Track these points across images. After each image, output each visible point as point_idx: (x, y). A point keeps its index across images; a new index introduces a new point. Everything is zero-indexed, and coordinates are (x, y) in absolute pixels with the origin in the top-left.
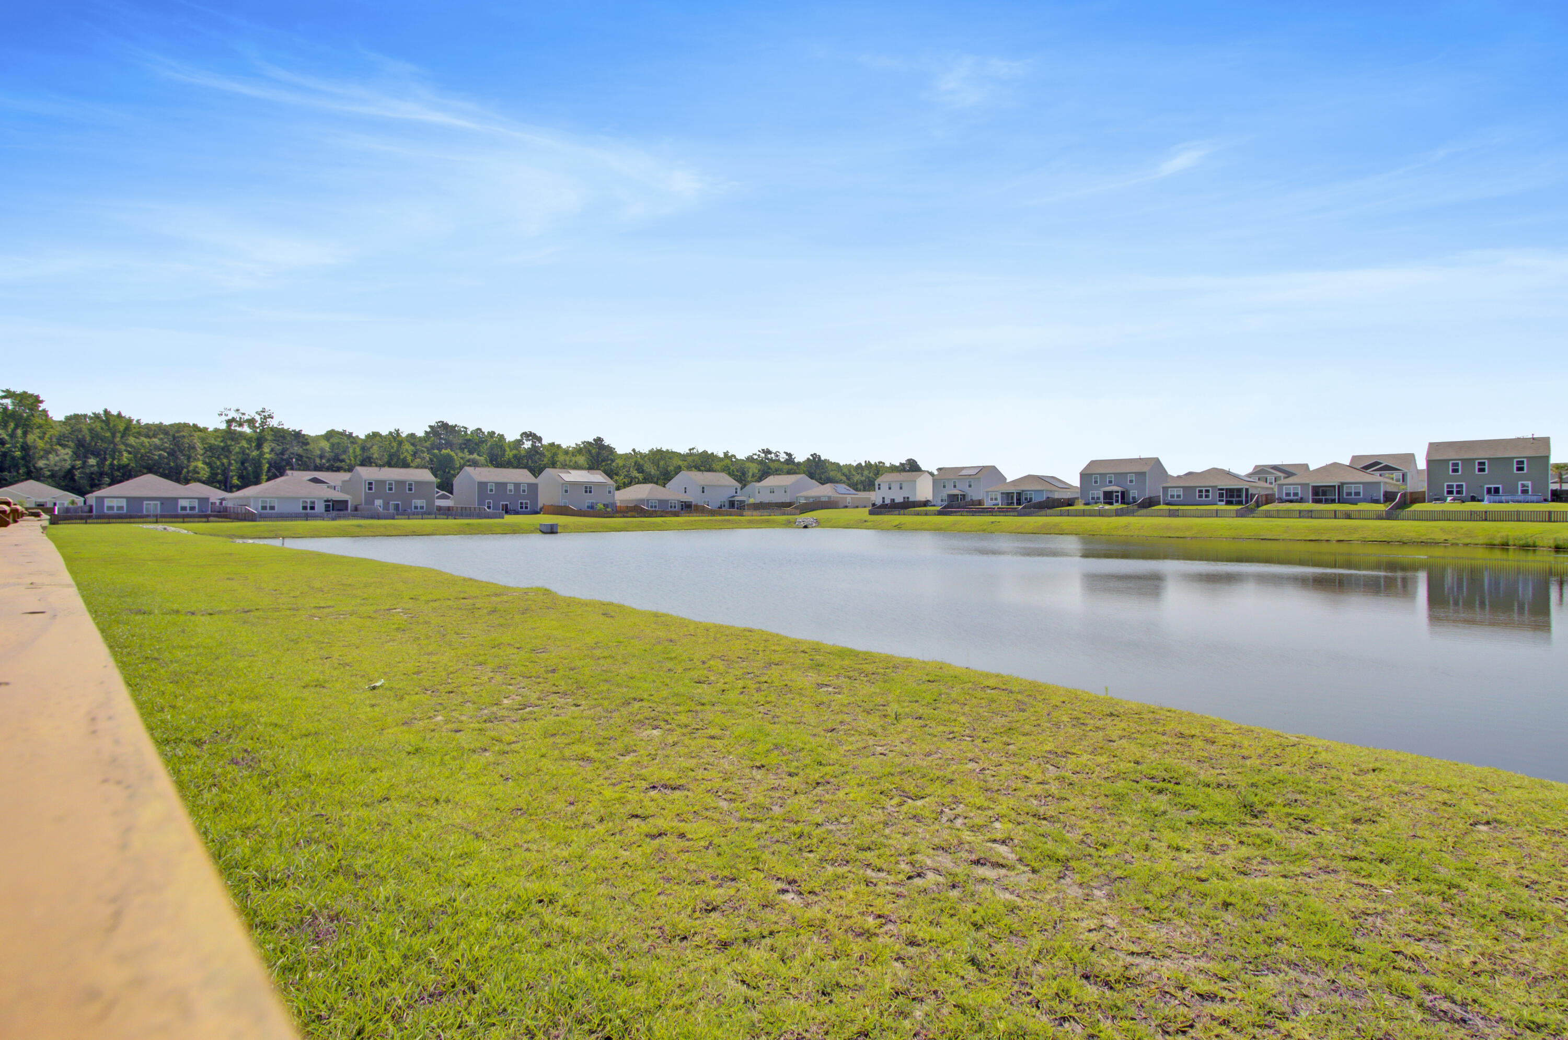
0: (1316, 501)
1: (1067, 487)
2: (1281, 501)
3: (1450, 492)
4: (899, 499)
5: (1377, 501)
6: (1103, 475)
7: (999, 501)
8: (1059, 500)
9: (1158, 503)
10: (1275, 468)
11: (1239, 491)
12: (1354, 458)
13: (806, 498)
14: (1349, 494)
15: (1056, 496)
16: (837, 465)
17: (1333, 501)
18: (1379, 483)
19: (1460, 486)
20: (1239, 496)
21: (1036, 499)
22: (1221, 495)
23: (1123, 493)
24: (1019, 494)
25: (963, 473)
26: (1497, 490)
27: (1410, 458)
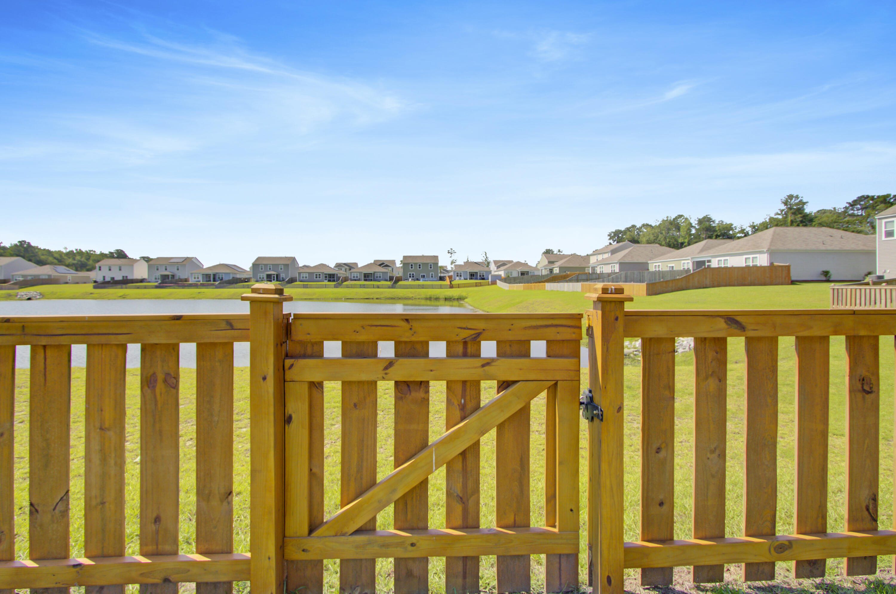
0: (365, 280)
1: (244, 271)
2: (352, 280)
3: (410, 277)
4: (119, 277)
5: (386, 280)
6: (266, 265)
7: (201, 279)
8: (240, 279)
9: (296, 281)
10: (345, 264)
11: (334, 275)
12: (375, 261)
13: (23, 276)
14: (377, 277)
15: (238, 276)
16: (49, 251)
17: (371, 280)
18: (387, 273)
19: (413, 274)
20: (333, 277)
21: (226, 278)
22: (326, 277)
23: (277, 275)
24: (214, 275)
25: (172, 261)
26: (424, 276)
27: (395, 262)
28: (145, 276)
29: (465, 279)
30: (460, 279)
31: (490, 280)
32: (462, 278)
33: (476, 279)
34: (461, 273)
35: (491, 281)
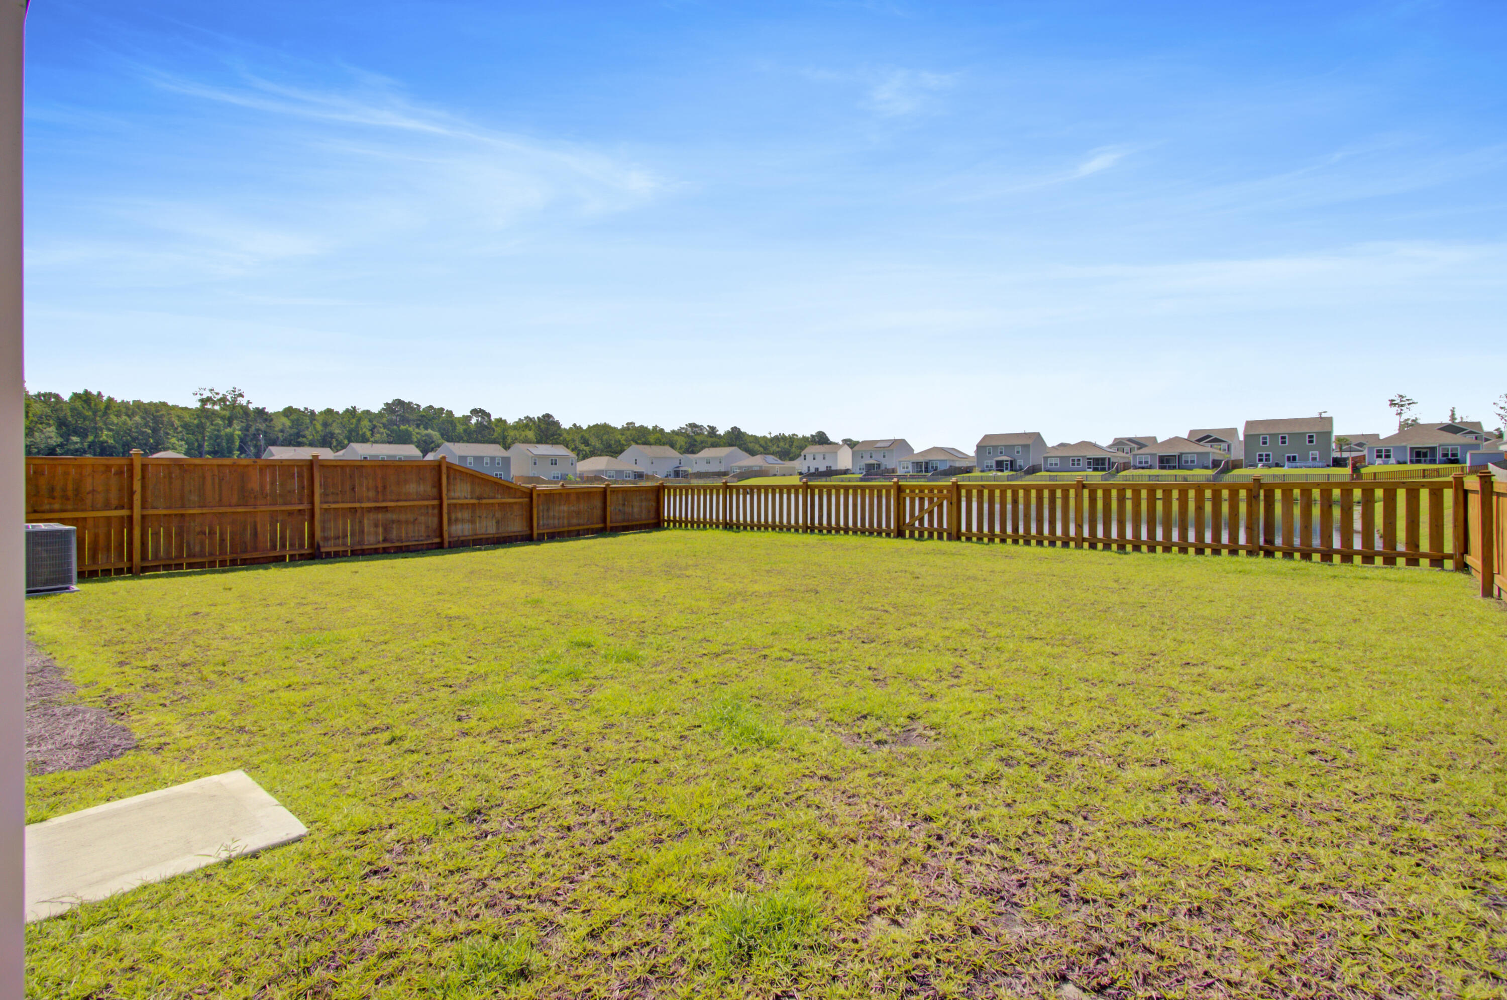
0: (1162, 468)
1: (966, 457)
2: (1136, 468)
3: (1260, 460)
4: (822, 468)
5: (1207, 468)
6: (995, 447)
7: (910, 469)
8: (959, 468)
9: (1040, 470)
10: (1131, 440)
11: (1103, 459)
12: (1192, 432)
13: (741, 468)
14: (1186, 462)
15: (957, 464)
16: (757, 437)
17: (1174, 468)
18: (1208, 453)
19: (1267, 455)
20: (1103, 464)
21: (942, 467)
22: (1089, 463)
23: (1011, 462)
24: (927, 463)
25: (878, 445)
26: (1294, 458)
27: (1234, 431)
28: (849, 466)
29: (1399, 463)
30: (1385, 463)
31: (1468, 464)
32: (1392, 460)
33: (1433, 461)
34: (1388, 451)
35: (1471, 467)
